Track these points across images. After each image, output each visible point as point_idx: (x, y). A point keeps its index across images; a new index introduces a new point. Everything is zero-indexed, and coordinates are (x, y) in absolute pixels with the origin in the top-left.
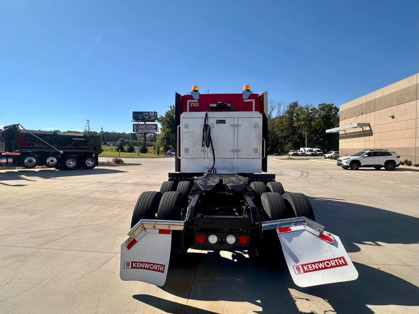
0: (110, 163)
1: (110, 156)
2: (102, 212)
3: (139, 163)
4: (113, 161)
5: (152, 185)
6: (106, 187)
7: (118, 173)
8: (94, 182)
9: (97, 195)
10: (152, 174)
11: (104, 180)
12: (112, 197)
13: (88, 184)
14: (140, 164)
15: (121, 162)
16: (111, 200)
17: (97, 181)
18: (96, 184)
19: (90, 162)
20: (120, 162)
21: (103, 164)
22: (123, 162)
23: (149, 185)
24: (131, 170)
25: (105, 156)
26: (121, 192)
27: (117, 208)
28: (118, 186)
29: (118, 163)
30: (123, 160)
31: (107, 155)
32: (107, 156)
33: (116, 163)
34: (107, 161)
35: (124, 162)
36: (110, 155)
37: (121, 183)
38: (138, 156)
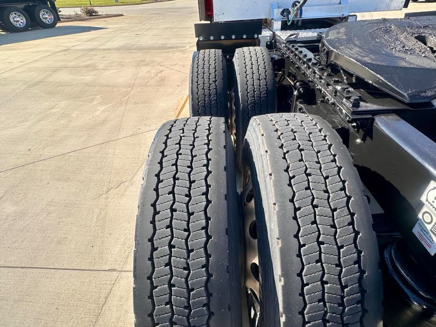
0: (79, 16)
1: (79, 5)
2: (74, 115)
3: (120, 13)
4: (83, 13)
5: (147, 49)
6: (76, 58)
7: (93, 32)
8: (56, 50)
9: (64, 76)
10: (143, 29)
11: (73, 44)
12: (89, 78)
13: (48, 54)
14: (122, 15)
15: (94, 14)
16: (87, 85)
17: (62, 48)
18: (60, 53)
19: (47, 16)
20: (92, 13)
21: (69, 19)
22: (96, 12)
23: (143, 49)
24: (111, 24)
25: (72, 6)
26: (101, 66)
27: (101, 104)
28: (95, 55)
29: (91, 15)
30: (96, 10)
31: (74, 4)
32: (74, 6)
33: (87, 16)
34: (75, 14)
35: (99, 14)
36: (77, 3)
37: (100, 49)
38: (118, 3)
